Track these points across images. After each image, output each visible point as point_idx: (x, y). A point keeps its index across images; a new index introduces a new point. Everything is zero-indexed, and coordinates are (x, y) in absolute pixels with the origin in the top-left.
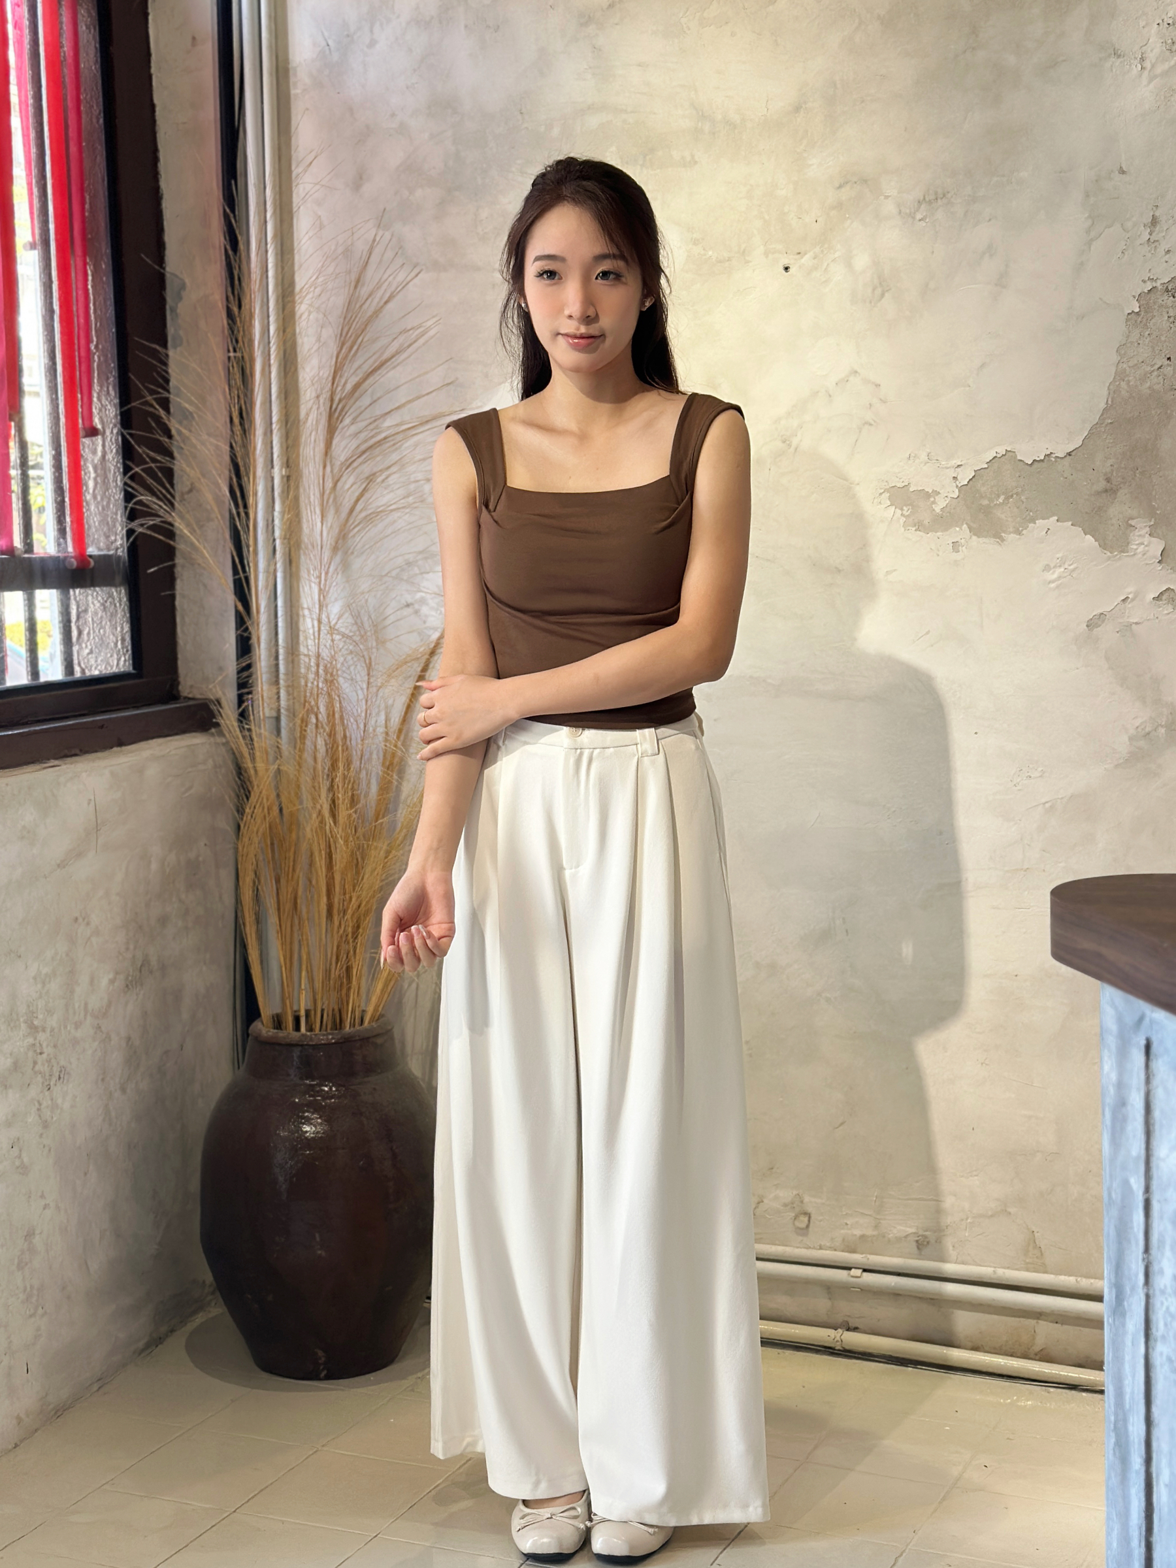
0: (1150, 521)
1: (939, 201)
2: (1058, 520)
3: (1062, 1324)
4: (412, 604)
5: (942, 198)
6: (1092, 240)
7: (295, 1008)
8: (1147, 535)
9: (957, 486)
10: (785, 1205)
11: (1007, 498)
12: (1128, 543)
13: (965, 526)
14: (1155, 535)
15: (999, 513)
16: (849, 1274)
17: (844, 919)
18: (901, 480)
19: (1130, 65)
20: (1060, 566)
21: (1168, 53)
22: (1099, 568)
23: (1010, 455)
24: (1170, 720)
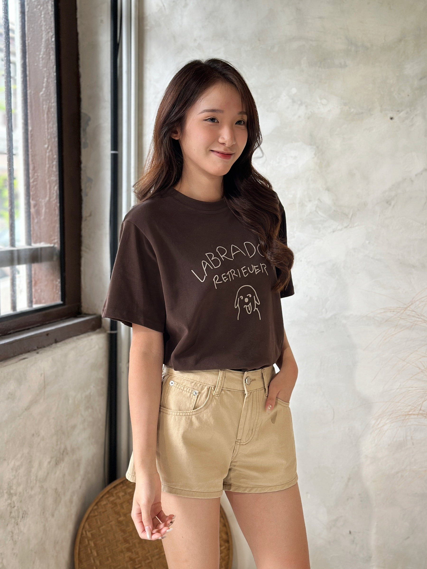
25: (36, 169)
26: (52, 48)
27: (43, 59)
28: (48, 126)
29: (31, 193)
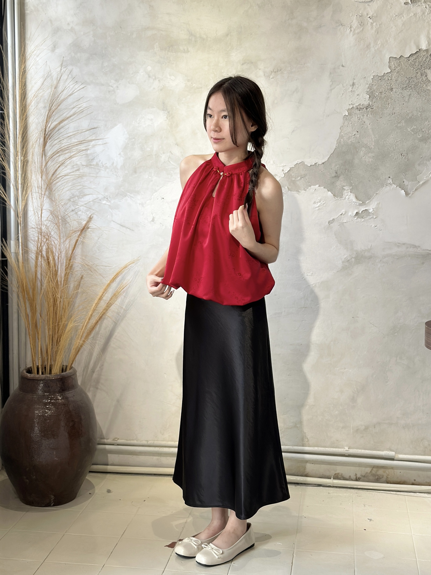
0: (350, 187)
1: (279, 72)
2: (319, 186)
3: (316, 464)
4: (74, 210)
5: (280, 71)
6: (332, 89)
7: (38, 365)
8: (349, 192)
9: (284, 173)
11: (301, 178)
12: (343, 195)
13: (286, 187)
14: (352, 192)
15: (298, 183)
19: (346, 29)
20: (319, 202)
21: (359, 26)
22: (333, 203)
23: (302, 163)
24: (356, 256)
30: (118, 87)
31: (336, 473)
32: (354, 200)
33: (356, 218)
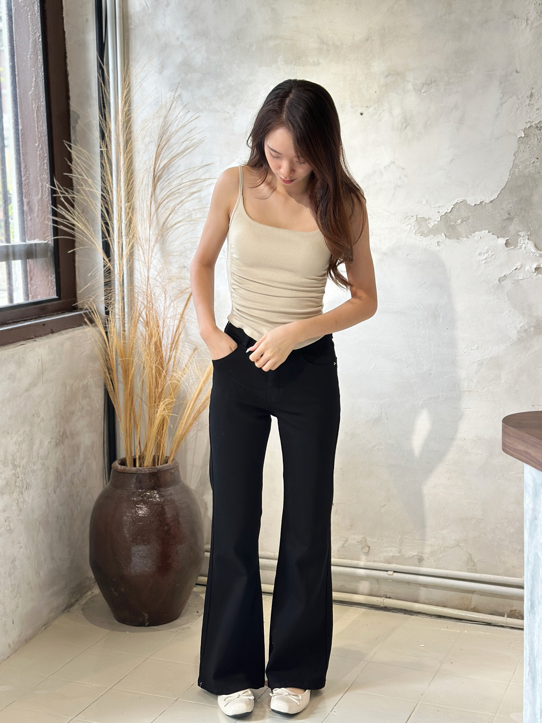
0: (528, 233)
1: (432, 84)
2: (486, 232)
3: (484, 596)
5: (434, 83)
6: (503, 103)
8: (527, 240)
9: (440, 216)
10: (358, 542)
11: (462, 222)
12: (518, 243)
13: (443, 234)
14: (531, 239)
15: (459, 228)
16: (387, 574)
17: (386, 413)
18: (414, 213)
19: (521, 23)
20: (487, 253)
21: (539, 17)
22: (504, 254)
23: (464, 202)
24: (536, 324)
25: (27, 167)
26: (39, 47)
27: (31, 59)
28: (38, 125)
29: (24, 191)
30: (235, 113)
31: (514, 609)
32: (533, 250)
33: (536, 274)
